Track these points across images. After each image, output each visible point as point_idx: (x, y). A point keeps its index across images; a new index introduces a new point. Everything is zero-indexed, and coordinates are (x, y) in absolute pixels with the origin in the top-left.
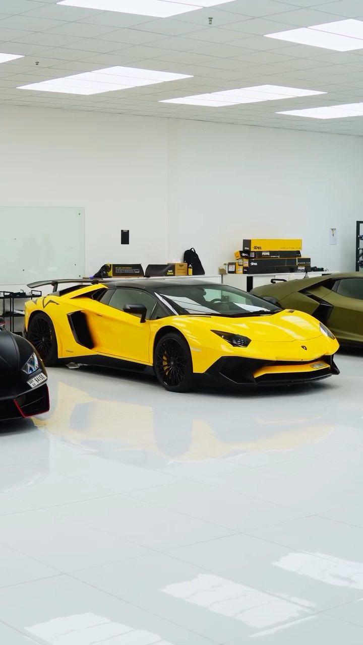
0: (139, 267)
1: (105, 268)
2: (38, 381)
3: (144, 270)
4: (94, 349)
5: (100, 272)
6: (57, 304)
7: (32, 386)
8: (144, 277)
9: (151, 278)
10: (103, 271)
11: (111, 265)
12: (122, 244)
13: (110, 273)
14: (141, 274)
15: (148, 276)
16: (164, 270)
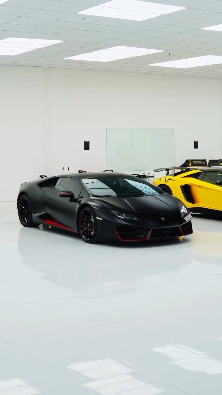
0: (205, 161)
1: (187, 162)
2: (188, 218)
3: (208, 162)
4: (196, 204)
5: (185, 164)
6: (174, 180)
7: (187, 221)
8: (208, 166)
9: (211, 167)
10: (186, 163)
11: (190, 160)
12: (194, 148)
13: (190, 164)
14: (206, 165)
15: (210, 166)
16: (218, 163)
